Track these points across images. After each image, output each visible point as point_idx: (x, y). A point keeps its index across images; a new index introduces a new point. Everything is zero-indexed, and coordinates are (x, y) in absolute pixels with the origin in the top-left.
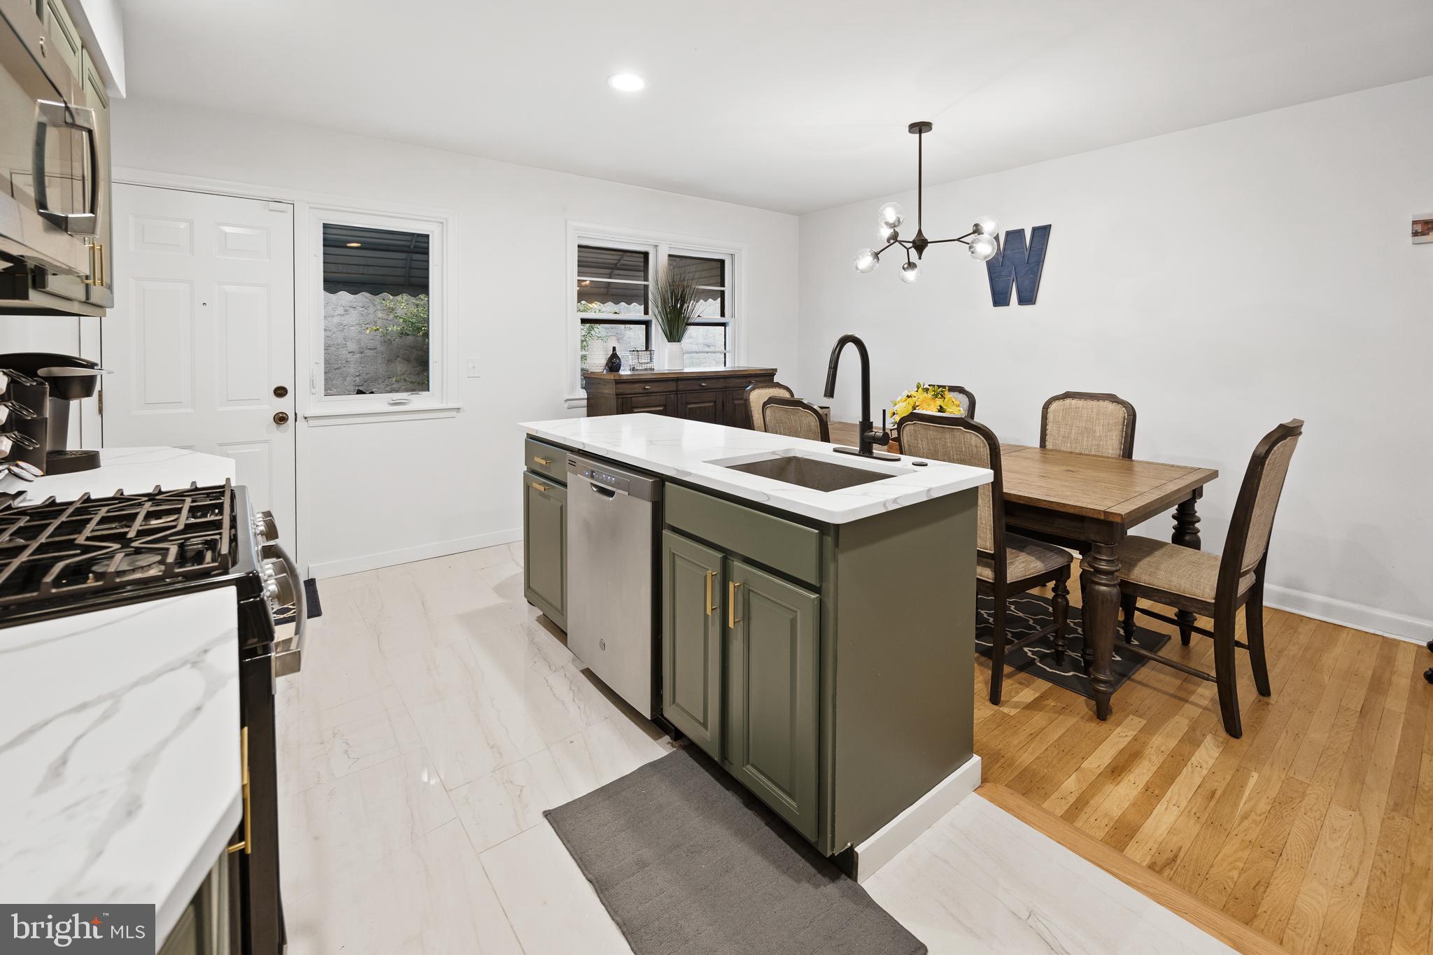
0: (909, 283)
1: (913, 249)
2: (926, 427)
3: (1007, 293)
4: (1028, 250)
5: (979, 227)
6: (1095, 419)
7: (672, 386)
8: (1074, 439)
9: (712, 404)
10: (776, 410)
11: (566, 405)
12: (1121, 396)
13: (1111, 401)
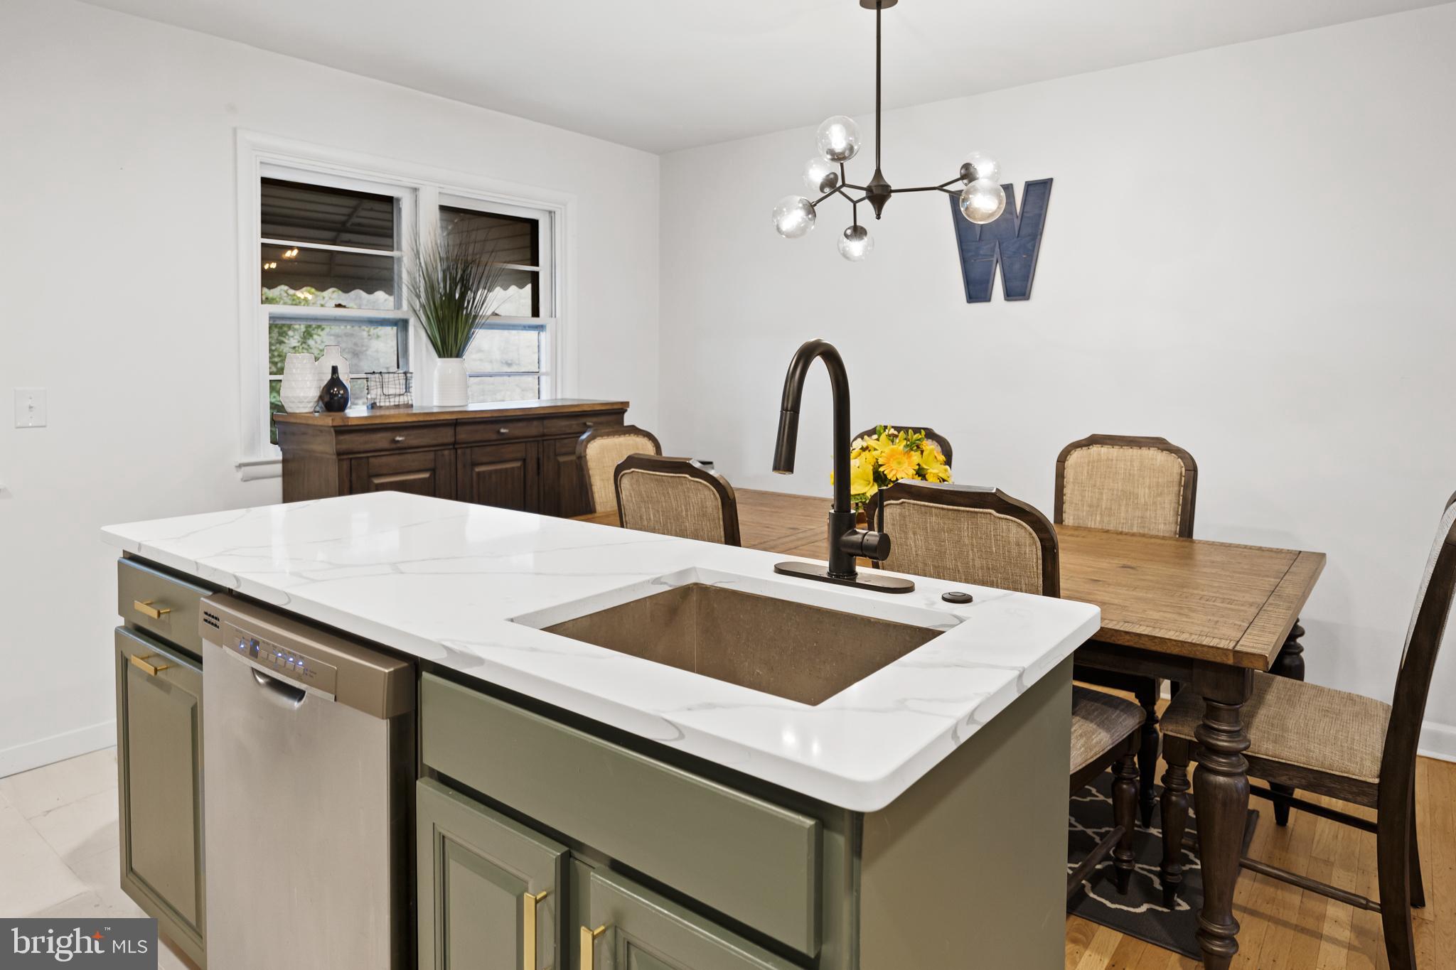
0: (854, 261)
1: (867, 201)
2: (923, 508)
3: (988, 281)
4: (1020, 217)
5: (972, 170)
6: (1136, 477)
7: (446, 436)
8: (1106, 508)
9: (518, 464)
10: (641, 480)
11: (240, 475)
12: (1174, 441)
13: (1159, 449)
